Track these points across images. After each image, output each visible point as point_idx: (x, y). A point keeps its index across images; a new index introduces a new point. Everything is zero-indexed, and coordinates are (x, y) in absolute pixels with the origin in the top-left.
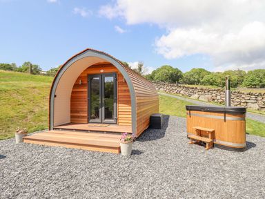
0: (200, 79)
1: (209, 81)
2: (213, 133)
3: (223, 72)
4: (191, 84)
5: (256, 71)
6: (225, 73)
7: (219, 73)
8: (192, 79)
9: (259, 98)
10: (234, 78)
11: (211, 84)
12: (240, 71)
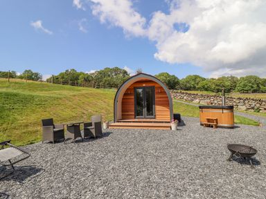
0: (196, 85)
1: (204, 87)
2: (217, 120)
3: (217, 78)
4: (187, 90)
5: (247, 77)
6: (219, 79)
7: (213, 79)
8: (188, 85)
9: (246, 102)
10: (228, 83)
11: (206, 90)
12: (232, 78)
